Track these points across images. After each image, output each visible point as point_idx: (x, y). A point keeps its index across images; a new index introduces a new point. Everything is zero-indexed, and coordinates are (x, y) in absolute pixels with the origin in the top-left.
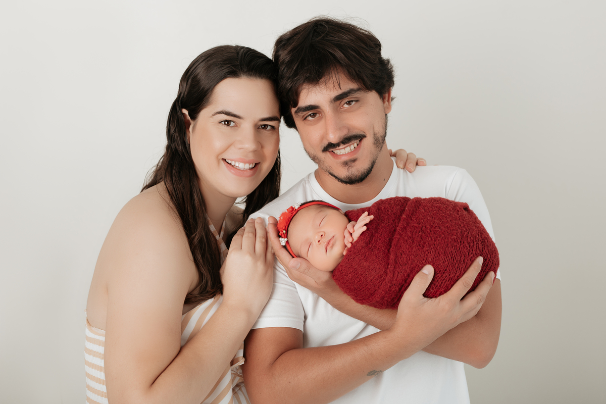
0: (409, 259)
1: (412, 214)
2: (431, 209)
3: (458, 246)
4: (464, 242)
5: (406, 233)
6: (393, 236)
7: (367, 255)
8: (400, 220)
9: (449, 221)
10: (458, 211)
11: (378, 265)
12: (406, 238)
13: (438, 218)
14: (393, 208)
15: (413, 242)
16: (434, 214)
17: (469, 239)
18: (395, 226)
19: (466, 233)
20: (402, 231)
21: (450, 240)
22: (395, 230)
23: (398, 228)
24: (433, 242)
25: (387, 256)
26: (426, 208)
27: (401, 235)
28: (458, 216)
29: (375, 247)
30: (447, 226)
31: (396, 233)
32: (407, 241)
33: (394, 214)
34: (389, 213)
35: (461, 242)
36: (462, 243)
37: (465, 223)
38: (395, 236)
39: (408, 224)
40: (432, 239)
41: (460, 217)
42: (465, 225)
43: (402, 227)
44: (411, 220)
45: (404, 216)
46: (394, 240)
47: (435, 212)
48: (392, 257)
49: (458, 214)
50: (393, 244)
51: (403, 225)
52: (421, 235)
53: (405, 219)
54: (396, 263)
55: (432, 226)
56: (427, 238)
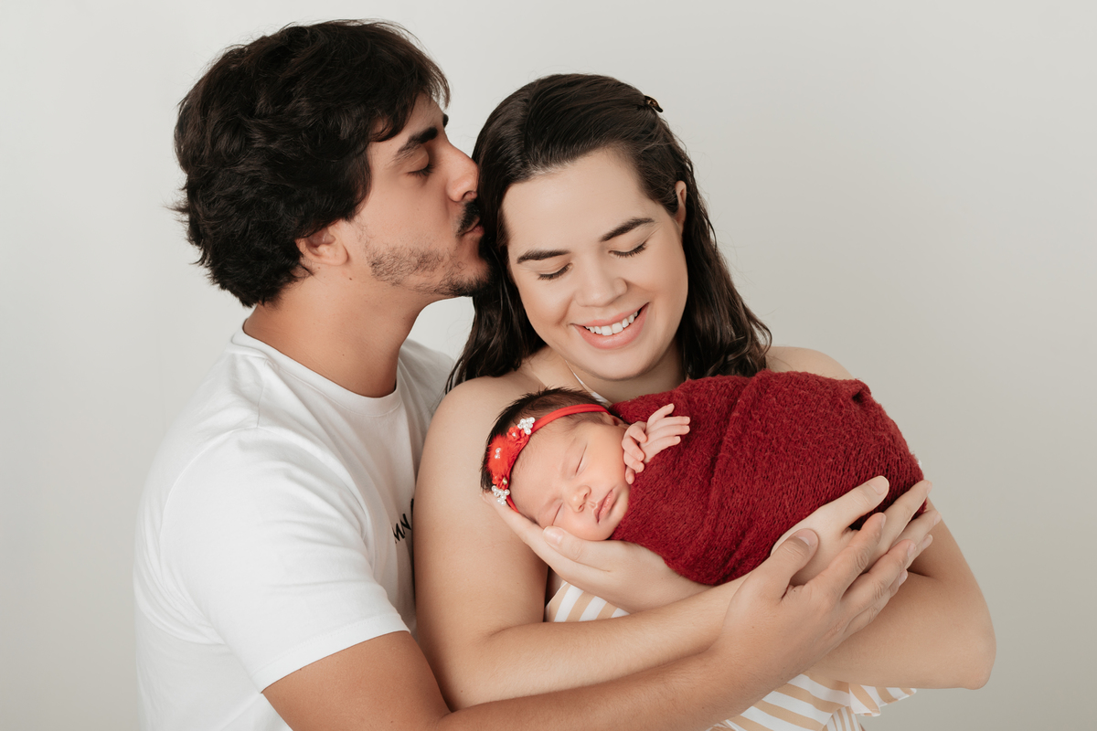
0: (748, 503)
1: (753, 405)
2: (789, 399)
3: (838, 477)
4: (849, 470)
5: (742, 450)
6: (717, 454)
7: (669, 492)
8: (728, 421)
9: (823, 429)
10: (841, 406)
11: (690, 510)
12: (743, 460)
13: (801, 422)
14: (714, 399)
15: (755, 470)
16: (794, 412)
17: (860, 465)
18: (721, 433)
19: (854, 453)
20: (736, 445)
21: (823, 467)
22: (721, 442)
23: (725, 438)
24: (791, 472)
25: (707, 491)
26: (780, 395)
27: (733, 453)
28: (841, 418)
29: (684, 475)
30: (819, 440)
31: (723, 448)
32: (744, 467)
33: (718, 411)
34: (708, 409)
35: (844, 470)
36: (846, 471)
37: (853, 430)
38: (721, 454)
39: (744, 428)
40: (789, 467)
41: (845, 420)
42: (853, 436)
43: (734, 435)
44: (751, 418)
45: (736, 414)
46: (719, 461)
47: (797, 407)
48: (714, 495)
49: (841, 414)
50: (716, 469)
51: (736, 432)
52: (770, 457)
53: (737, 418)
54: (723, 507)
55: (790, 440)
56: (781, 464)
